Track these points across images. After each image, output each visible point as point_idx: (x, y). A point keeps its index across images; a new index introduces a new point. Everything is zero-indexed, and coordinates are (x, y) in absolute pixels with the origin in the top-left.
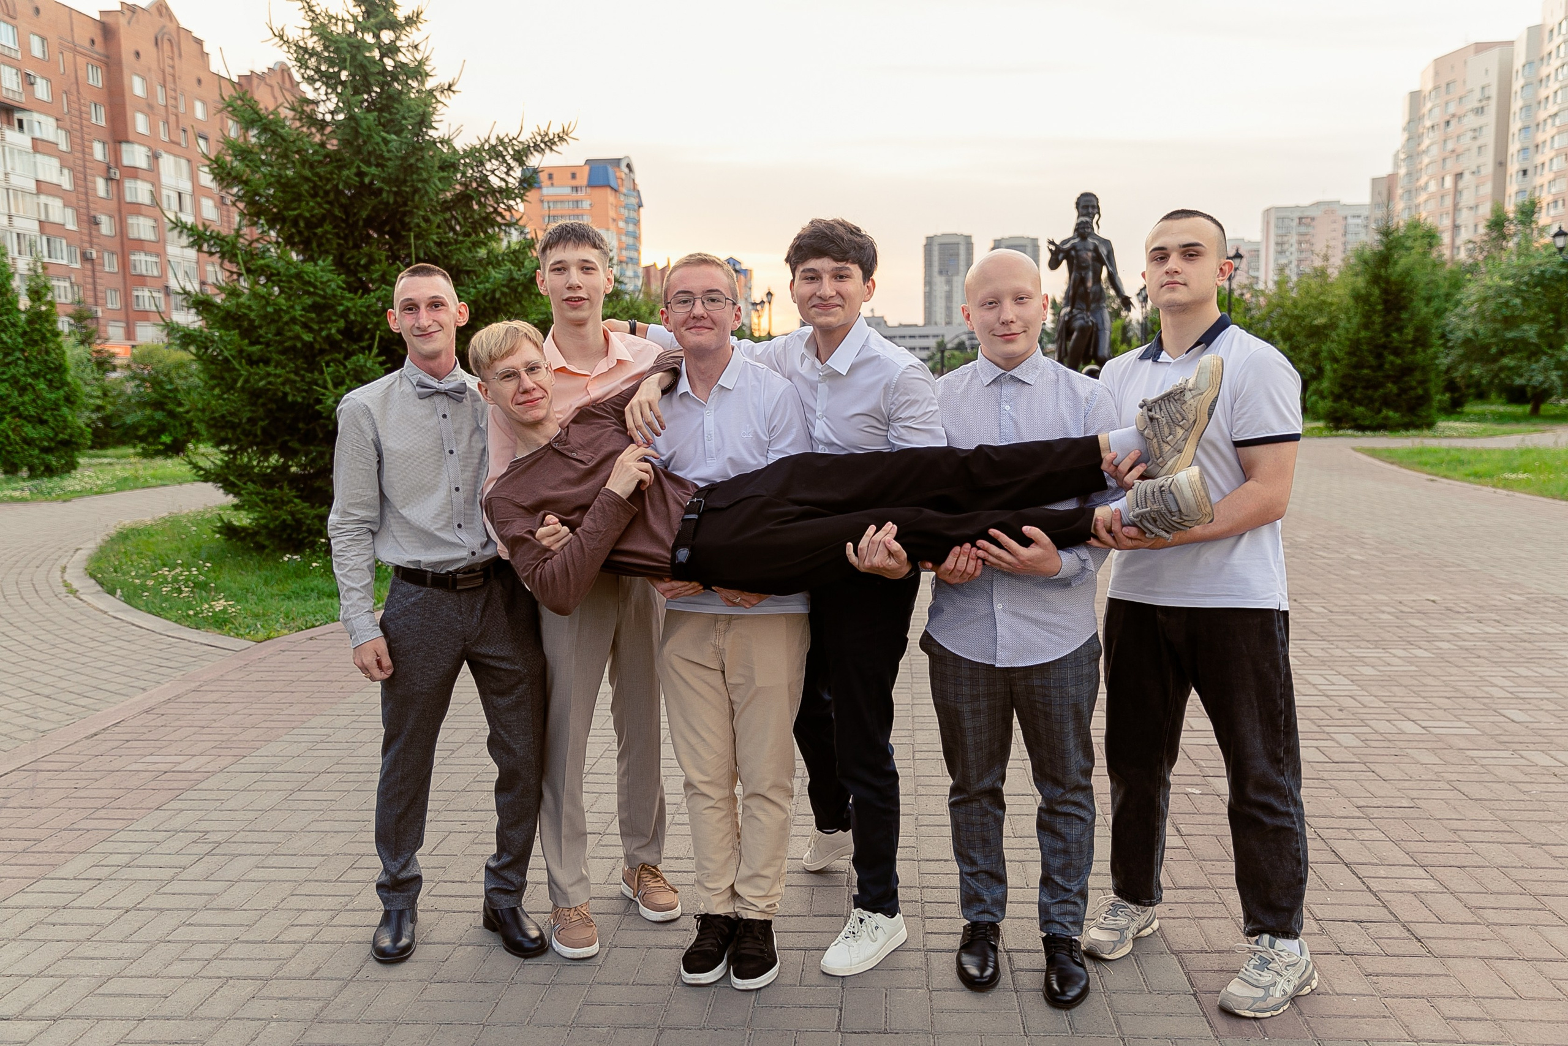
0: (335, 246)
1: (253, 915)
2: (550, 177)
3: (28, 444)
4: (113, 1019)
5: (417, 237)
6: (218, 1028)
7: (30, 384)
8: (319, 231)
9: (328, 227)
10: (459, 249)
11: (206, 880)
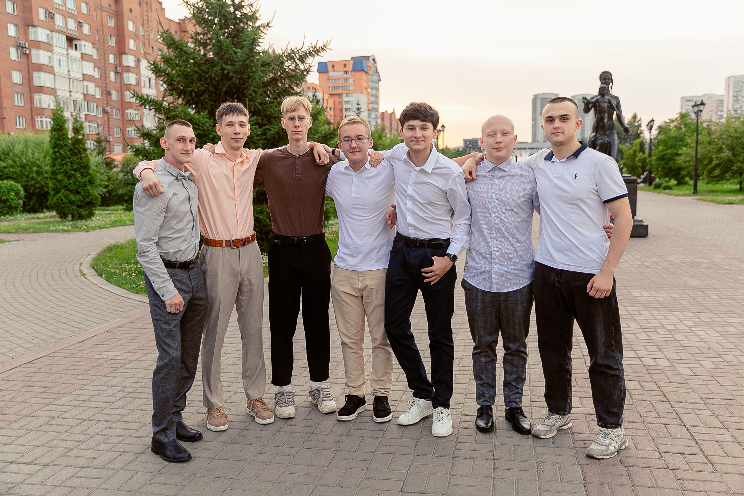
0: (209, 105)
1: (139, 425)
2: (333, 66)
3: (72, 204)
4: (71, 467)
5: (250, 101)
6: (115, 473)
7: (73, 175)
8: (202, 98)
9: (206, 96)
10: (271, 106)
11: (121, 408)
